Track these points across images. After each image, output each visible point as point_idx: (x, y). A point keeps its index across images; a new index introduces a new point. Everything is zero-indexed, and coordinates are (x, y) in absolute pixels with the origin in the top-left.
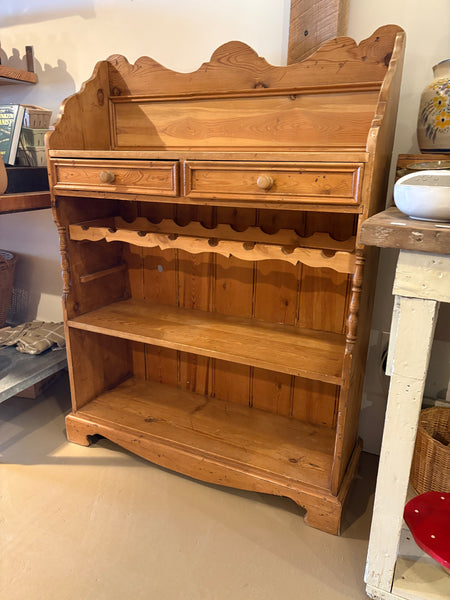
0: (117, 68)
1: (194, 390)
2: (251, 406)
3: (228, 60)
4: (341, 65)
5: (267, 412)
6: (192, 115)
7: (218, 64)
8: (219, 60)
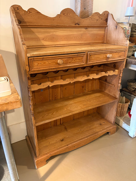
0: (18, 11)
1: (56, 125)
2: (74, 119)
3: (67, 14)
4: (97, 20)
5: (79, 118)
6: (54, 33)
7: (64, 16)
8: (64, 14)
